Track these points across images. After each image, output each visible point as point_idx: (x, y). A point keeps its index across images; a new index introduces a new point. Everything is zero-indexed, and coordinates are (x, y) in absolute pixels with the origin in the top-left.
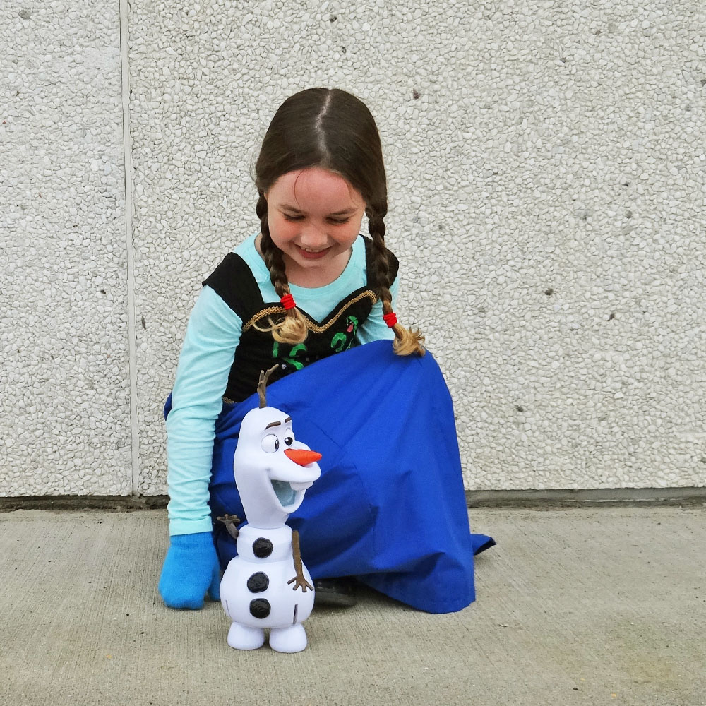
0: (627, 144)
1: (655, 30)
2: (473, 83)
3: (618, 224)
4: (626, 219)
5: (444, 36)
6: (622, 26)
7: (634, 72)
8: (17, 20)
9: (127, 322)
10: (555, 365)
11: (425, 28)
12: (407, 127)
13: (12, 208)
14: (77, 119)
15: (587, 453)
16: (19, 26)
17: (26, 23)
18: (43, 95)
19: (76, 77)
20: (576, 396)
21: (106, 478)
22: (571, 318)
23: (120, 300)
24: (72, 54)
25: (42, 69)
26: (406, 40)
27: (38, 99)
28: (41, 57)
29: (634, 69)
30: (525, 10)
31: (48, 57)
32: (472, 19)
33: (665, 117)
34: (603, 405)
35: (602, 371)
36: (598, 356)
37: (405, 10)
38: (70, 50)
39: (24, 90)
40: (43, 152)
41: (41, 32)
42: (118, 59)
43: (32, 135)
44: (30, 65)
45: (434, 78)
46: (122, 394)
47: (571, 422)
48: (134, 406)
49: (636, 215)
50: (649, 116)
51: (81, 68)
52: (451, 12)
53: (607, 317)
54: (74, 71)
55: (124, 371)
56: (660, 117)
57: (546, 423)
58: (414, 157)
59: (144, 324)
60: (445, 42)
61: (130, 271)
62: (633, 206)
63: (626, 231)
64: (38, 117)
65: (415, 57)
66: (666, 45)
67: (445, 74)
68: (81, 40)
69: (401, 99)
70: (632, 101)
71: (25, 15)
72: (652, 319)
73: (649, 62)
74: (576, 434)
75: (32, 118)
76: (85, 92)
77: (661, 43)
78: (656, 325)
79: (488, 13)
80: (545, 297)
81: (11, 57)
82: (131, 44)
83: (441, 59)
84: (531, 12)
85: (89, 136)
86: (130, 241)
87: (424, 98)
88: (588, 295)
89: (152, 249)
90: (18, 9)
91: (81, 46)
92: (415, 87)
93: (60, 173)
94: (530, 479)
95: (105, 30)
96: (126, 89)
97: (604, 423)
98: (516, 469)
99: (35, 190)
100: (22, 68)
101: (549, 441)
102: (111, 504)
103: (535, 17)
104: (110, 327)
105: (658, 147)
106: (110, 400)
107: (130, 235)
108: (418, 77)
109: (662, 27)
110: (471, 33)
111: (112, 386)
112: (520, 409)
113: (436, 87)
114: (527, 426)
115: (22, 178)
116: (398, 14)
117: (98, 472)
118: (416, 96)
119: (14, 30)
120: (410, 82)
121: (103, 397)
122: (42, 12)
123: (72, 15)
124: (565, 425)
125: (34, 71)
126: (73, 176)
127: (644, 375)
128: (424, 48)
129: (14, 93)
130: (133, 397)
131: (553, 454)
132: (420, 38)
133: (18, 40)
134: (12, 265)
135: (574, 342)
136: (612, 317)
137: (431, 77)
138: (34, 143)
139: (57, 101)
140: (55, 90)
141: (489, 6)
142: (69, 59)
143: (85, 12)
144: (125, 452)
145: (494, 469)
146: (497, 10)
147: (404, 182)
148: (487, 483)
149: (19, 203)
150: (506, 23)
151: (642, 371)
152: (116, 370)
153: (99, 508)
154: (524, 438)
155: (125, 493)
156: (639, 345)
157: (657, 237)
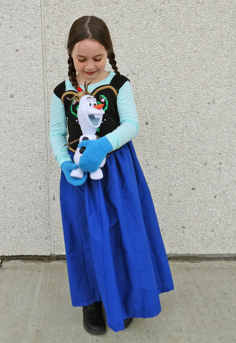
0: (219, 140)
1: (228, 103)
2: (166, 120)
3: (217, 167)
4: (219, 165)
5: (156, 104)
6: (217, 101)
7: (222, 117)
8: (9, 98)
9: (49, 198)
10: (196, 213)
11: (149, 101)
12: (144, 134)
13: (8, 160)
14: (30, 131)
15: (207, 242)
16: (10, 100)
17: (12, 99)
18: (18, 123)
19: (30, 117)
20: (203, 223)
21: (42, 249)
22: (201, 198)
23: (46, 191)
24: (28, 109)
25: (18, 114)
26: (143, 105)
27: (16, 124)
28: (17, 110)
29: (222, 115)
30: (184, 96)
31: (20, 110)
32: (165, 99)
33: (232, 131)
34: (213, 226)
35: (212, 215)
36: (210, 210)
37: (143, 95)
38: (28, 108)
39: (12, 121)
40: (19, 142)
41: (18, 102)
42: (44, 111)
43: (15, 136)
44: (14, 113)
45: (153, 118)
46: (47, 222)
47: (201, 232)
48: (51, 225)
49: (223, 164)
50: (227, 131)
51: (31, 114)
52: (158, 96)
53: (213, 197)
54: (29, 115)
55: (47, 214)
56: (231, 131)
57: (193, 232)
58: (146, 144)
59: (54, 199)
60: (157, 106)
61: (49, 181)
62: (222, 161)
63: (220, 169)
64: (17, 130)
65: (146, 111)
66: (232, 108)
67: (157, 117)
68: (31, 105)
69: (142, 125)
70: (221, 126)
71: (12, 96)
72: (229, 198)
73: (227, 113)
74: (203, 236)
75: (15, 130)
76: (33, 122)
77: (231, 107)
78: (230, 200)
79: (171, 96)
80: (192, 190)
81: (7, 110)
82: (48, 106)
83: (155, 112)
84: (186, 97)
85: (34, 137)
86: (49, 171)
87: (150, 125)
88: (207, 190)
89: (57, 174)
90: (10, 94)
91: (31, 107)
92: (147, 121)
93: (24, 149)
94: (188, 251)
95: (39, 101)
96: (47, 121)
97: (213, 232)
98: (183, 247)
99: (16, 154)
100: (11, 114)
101: (194, 238)
102: (44, 258)
103: (187, 98)
104: (42, 200)
105: (230, 141)
106: (43, 224)
107: (49, 169)
108: (147, 118)
109: (231, 102)
110: (165, 103)
111: (44, 219)
112: (184, 228)
113: (154, 121)
114: (187, 233)
115: (12, 150)
116: (140, 97)
117: (39, 247)
118: (147, 124)
119: (8, 101)
120: (145, 119)
121: (41, 223)
122: (18, 95)
123: (28, 96)
124: (199, 233)
125: (15, 115)
126: (29, 149)
127: (226, 217)
128: (149, 108)
129: (8, 122)
130: (51, 223)
131: (195, 242)
132: (148, 104)
133: (10, 105)
134: (9, 179)
135: (202, 206)
136: (215, 197)
137: (152, 117)
138: (16, 139)
139: (23, 125)
140: (22, 121)
141: (171, 94)
142: (27, 111)
143: (32, 96)
144: (48, 241)
145: (175, 247)
146: (174, 96)
147: (143, 152)
148: (173, 252)
149: (11, 159)
150: (178, 100)
151: (226, 215)
152: (45, 214)
153: (39, 260)
154: (185, 237)
155: (48, 254)
156: (225, 207)
157: (230, 171)
